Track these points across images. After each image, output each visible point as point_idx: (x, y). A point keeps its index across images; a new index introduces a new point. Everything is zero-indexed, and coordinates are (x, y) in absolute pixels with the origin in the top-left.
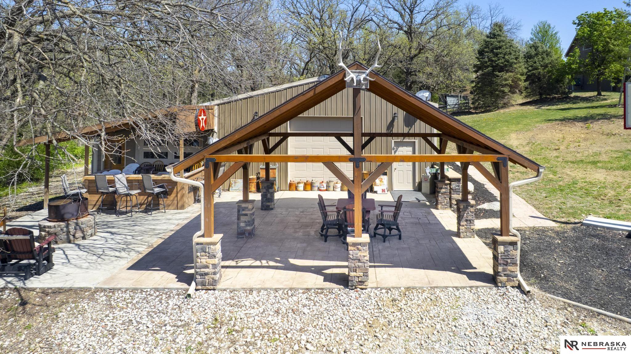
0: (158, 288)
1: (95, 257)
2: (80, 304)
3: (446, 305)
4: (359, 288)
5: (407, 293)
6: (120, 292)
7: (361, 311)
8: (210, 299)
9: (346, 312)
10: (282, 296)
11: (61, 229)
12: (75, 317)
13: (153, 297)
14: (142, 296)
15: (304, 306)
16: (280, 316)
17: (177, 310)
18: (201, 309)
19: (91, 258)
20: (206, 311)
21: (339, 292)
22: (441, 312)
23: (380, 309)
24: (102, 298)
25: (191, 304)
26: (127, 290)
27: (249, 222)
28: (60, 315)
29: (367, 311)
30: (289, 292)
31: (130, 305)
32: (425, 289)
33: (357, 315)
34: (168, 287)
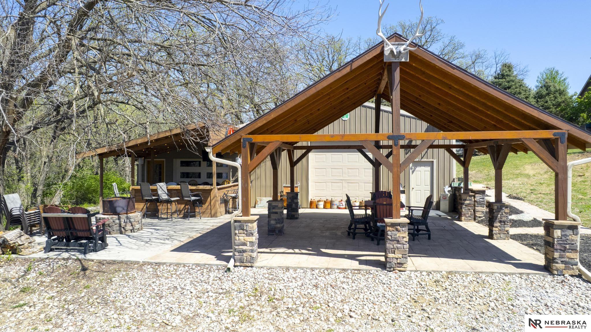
0: (199, 264)
1: (143, 243)
2: (130, 273)
3: (497, 288)
4: (397, 270)
5: (450, 276)
6: (164, 266)
7: (403, 288)
8: (248, 274)
9: (387, 289)
10: (319, 274)
11: (114, 221)
12: (126, 282)
13: (195, 271)
14: (185, 269)
15: (342, 283)
16: (319, 289)
17: (218, 281)
18: (240, 281)
19: (140, 243)
20: (246, 283)
21: (377, 273)
22: (492, 292)
23: (424, 288)
24: (149, 269)
25: (231, 277)
26: (170, 265)
27: (279, 219)
28: (113, 279)
29: (410, 289)
30: (326, 271)
31: (174, 276)
32: (468, 273)
33: (399, 292)
34: (208, 263)
